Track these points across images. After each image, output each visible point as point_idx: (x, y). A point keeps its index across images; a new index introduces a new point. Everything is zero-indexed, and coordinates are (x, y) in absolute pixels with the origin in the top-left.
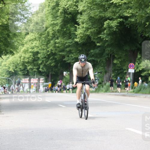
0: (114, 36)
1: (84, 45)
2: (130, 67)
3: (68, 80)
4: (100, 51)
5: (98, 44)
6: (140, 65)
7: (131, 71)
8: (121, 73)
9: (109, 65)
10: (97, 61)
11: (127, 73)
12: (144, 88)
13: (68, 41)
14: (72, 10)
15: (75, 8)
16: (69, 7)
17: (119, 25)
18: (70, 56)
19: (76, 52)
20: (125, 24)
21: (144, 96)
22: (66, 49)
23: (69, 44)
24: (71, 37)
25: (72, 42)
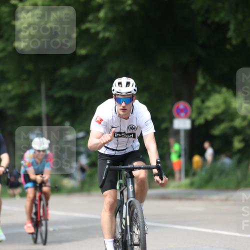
0: (128, 25)
4: (87, 69)
11: (171, 132)
12: (222, 172)
21: (223, 195)
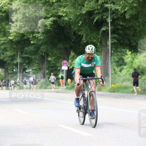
0: (49, 34)
1: (18, 42)
2: (63, 65)
3: (3, 77)
4: (34, 48)
5: (32, 42)
6: (73, 62)
7: (65, 68)
8: (55, 70)
9: (43, 63)
10: (32, 58)
11: (61, 70)
13: (3, 39)
14: (7, 8)
15: (9, 7)
16: (3, 5)
17: (53, 23)
18: (5, 54)
19: (11, 50)
20: (58, 23)
22: (1, 47)
23: (3, 41)
24: (5, 34)
25: (6, 40)
